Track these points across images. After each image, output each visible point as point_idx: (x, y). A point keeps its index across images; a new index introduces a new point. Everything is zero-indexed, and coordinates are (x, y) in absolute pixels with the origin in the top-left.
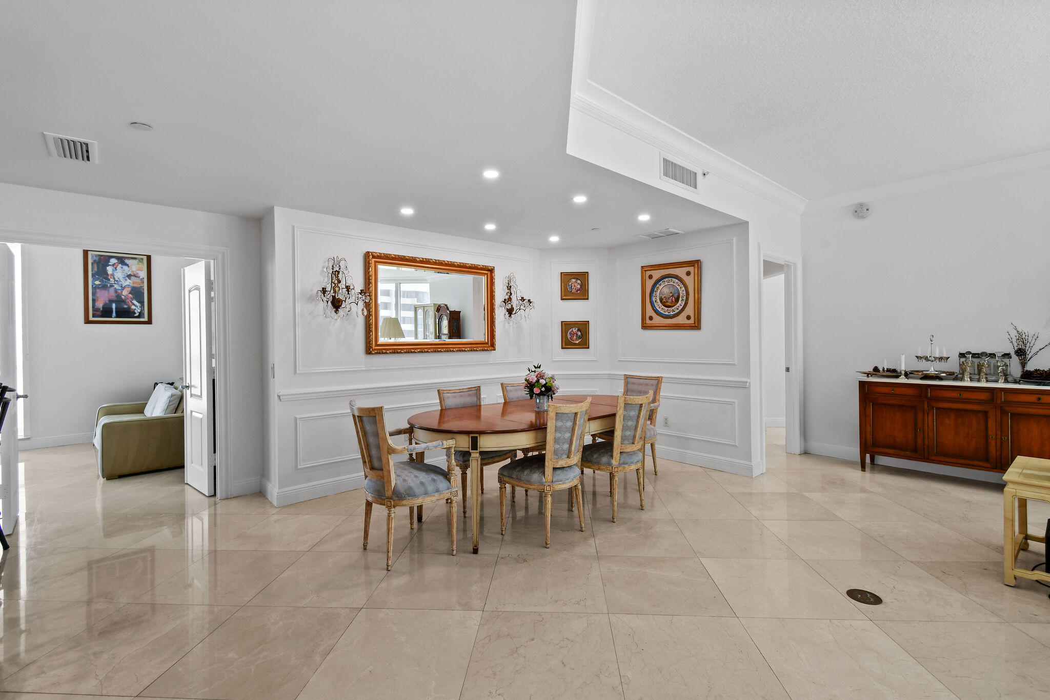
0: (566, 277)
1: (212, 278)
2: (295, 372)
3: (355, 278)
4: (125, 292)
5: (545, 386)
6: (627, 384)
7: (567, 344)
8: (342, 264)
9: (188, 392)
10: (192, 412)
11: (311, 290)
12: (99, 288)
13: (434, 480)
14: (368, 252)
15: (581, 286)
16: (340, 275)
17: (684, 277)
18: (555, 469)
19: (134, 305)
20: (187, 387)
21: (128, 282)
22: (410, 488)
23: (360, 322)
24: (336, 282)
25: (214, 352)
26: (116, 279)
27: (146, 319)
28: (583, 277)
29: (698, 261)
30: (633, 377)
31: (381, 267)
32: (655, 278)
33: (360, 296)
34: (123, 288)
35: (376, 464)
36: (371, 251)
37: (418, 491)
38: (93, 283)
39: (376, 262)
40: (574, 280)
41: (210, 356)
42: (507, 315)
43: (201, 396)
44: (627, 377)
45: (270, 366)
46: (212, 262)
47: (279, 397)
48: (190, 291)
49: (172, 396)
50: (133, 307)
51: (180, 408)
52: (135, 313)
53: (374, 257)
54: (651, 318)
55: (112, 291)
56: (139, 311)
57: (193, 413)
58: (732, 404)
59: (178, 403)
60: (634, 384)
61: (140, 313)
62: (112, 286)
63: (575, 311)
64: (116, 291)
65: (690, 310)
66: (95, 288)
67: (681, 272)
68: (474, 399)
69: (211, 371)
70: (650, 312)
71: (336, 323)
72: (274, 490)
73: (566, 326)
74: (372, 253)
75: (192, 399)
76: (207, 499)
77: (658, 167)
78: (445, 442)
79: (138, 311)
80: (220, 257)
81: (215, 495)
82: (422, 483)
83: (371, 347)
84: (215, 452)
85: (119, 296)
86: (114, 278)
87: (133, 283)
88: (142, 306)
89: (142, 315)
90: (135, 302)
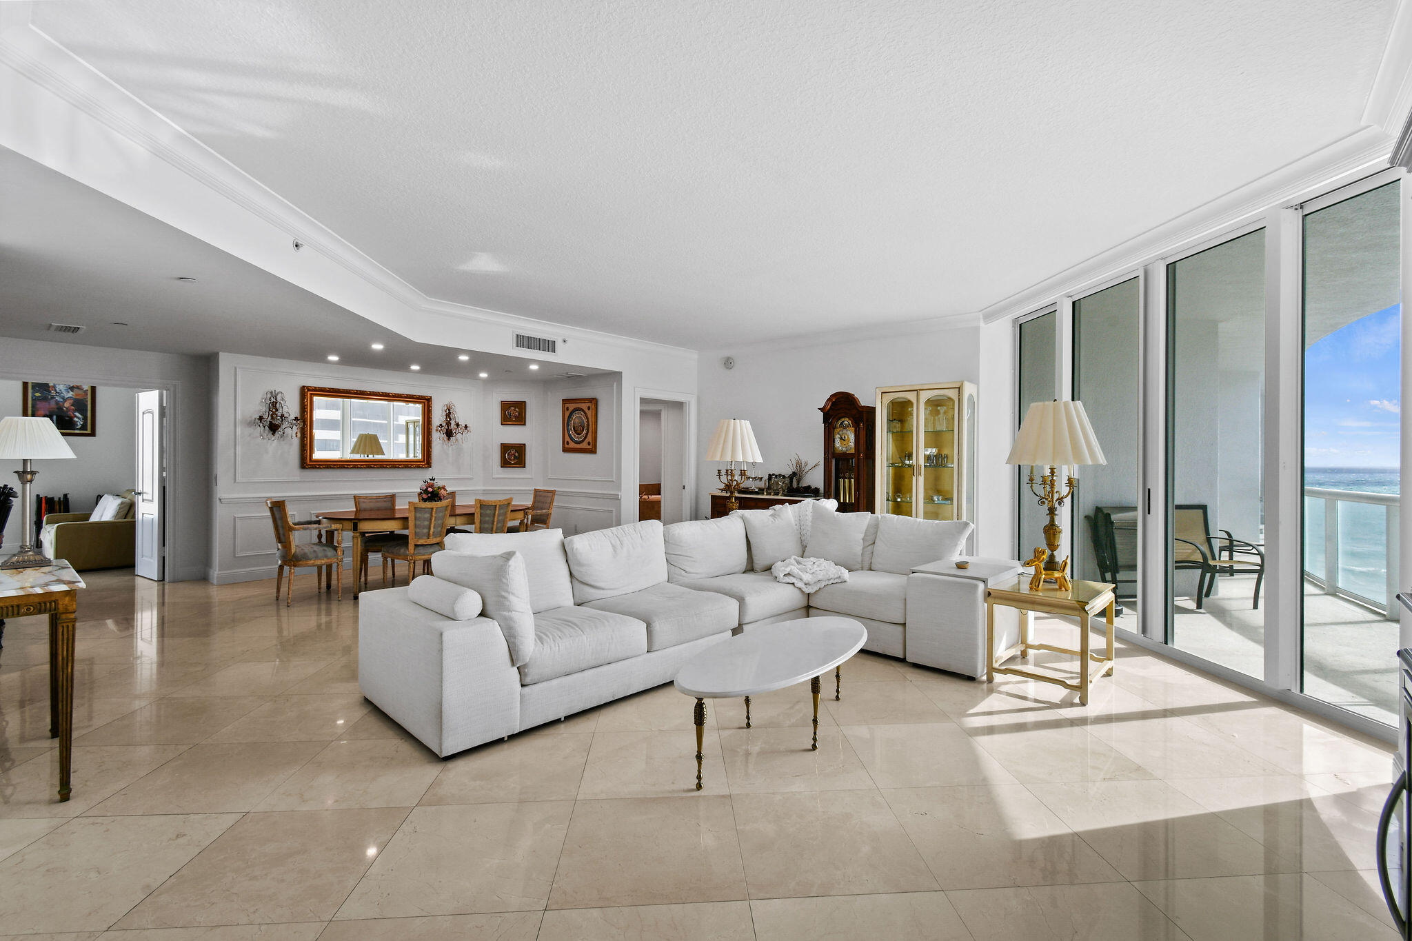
0: (505, 406)
1: (165, 405)
2: (235, 482)
3: (291, 408)
4: (67, 405)
5: (432, 493)
6: (535, 496)
7: (505, 464)
8: (279, 398)
9: (140, 497)
10: (143, 514)
11: (251, 417)
12: (39, 400)
13: (324, 550)
14: (304, 387)
15: (519, 414)
16: (278, 405)
17: (586, 410)
18: (416, 546)
19: (76, 416)
20: (139, 494)
21: (71, 394)
22: (305, 554)
23: (296, 442)
24: (274, 410)
25: (165, 466)
26: (58, 391)
27: (89, 431)
28: (521, 406)
29: (594, 399)
30: (540, 491)
31: (315, 399)
32: (571, 409)
33: (294, 422)
34: (65, 400)
35: (283, 540)
36: (307, 385)
37: (310, 556)
38: (33, 396)
39: (311, 394)
40: (513, 408)
41: (162, 469)
42: (446, 438)
43: (152, 501)
44: (536, 491)
45: (214, 476)
46: (165, 392)
47: (220, 499)
48: (143, 413)
49: (122, 503)
50: (76, 419)
51: (131, 514)
52: (77, 425)
53: (309, 390)
54: (568, 443)
55: (53, 403)
56: (82, 423)
57: (145, 515)
58: (611, 511)
59: (129, 509)
60: (540, 496)
61: (82, 425)
62: (53, 398)
63: (513, 435)
64: (57, 402)
65: (589, 438)
66: (35, 400)
67: (584, 406)
68: (389, 504)
69: (162, 481)
70: (567, 439)
71: (273, 445)
72: (216, 573)
73: (505, 448)
74: (307, 387)
75: (143, 503)
76: (156, 584)
77: (512, 341)
78: (333, 525)
79: (80, 423)
80: (172, 389)
81: (163, 580)
82: (315, 551)
83: (306, 463)
84: (164, 545)
85: (60, 409)
86: (56, 390)
87: (77, 395)
88: (85, 418)
89: (84, 427)
90: (77, 414)
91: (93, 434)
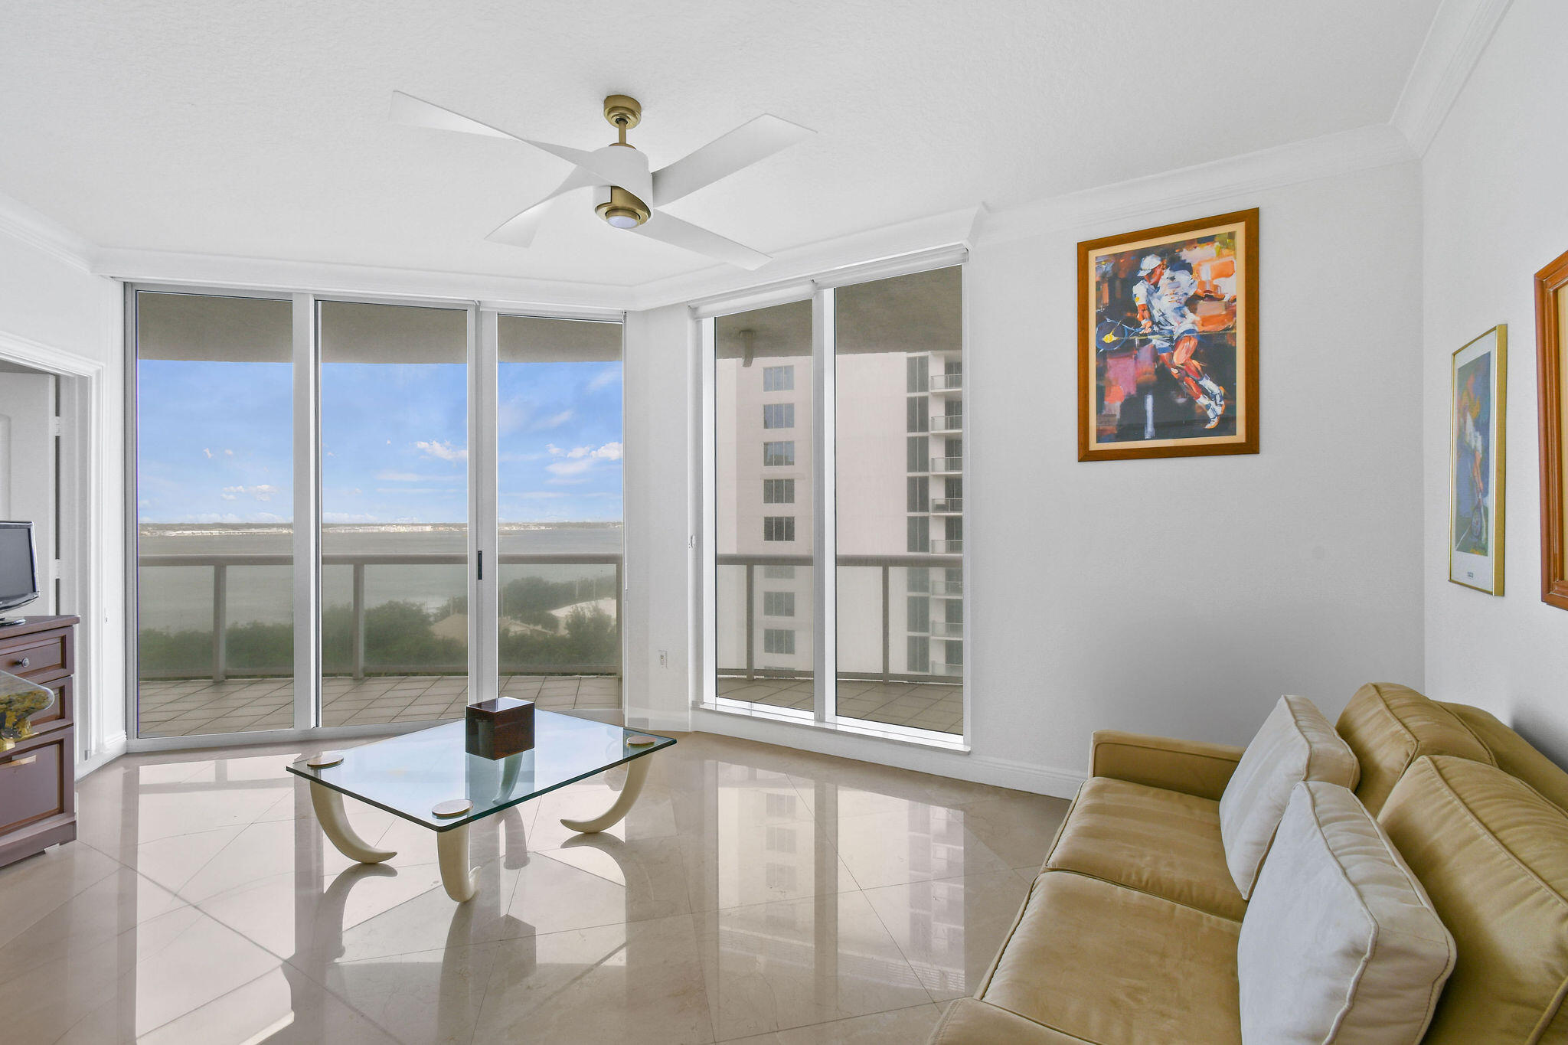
4: (1180, 356)
12: (1113, 353)
19: (1204, 393)
26: (1157, 318)
27: (1241, 437)
34: (1174, 343)
38: (1100, 342)
50: (1203, 401)
52: (1209, 420)
55: (1145, 354)
56: (1219, 410)
61: (1222, 417)
62: (1145, 342)
64: (1156, 355)
66: (1104, 355)
79: (1217, 411)
85: (1163, 371)
86: (1151, 317)
87: (1205, 321)
88: (1230, 396)
89: (1226, 423)
90: (1208, 383)
91: (1251, 446)
